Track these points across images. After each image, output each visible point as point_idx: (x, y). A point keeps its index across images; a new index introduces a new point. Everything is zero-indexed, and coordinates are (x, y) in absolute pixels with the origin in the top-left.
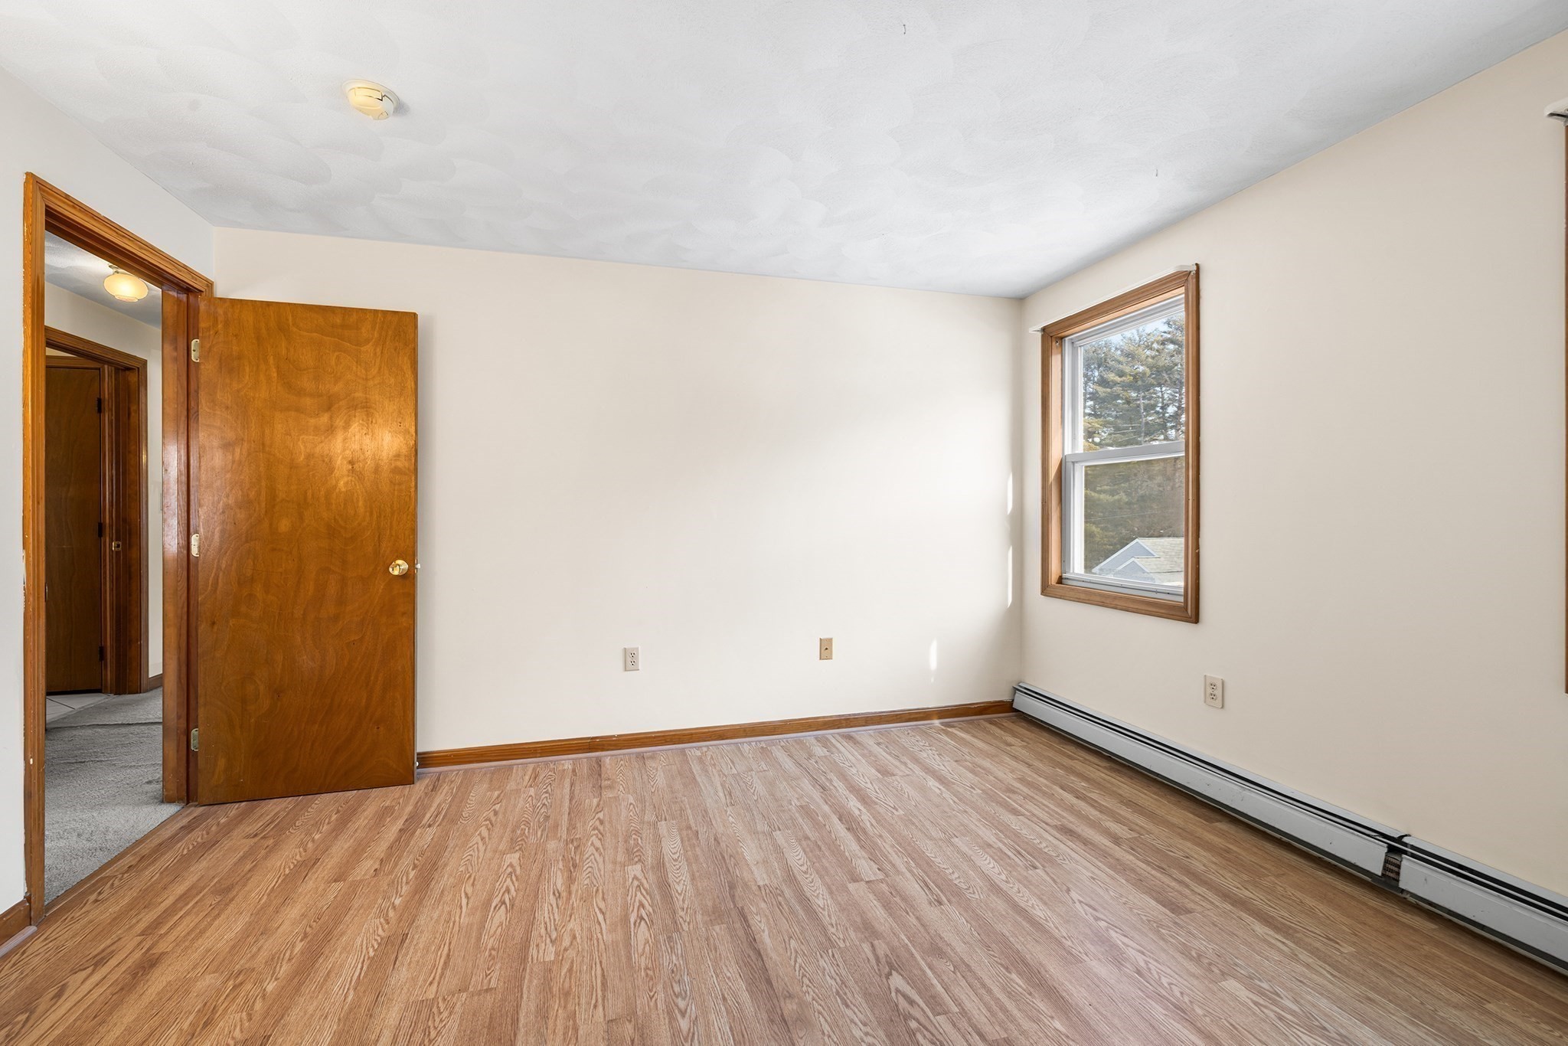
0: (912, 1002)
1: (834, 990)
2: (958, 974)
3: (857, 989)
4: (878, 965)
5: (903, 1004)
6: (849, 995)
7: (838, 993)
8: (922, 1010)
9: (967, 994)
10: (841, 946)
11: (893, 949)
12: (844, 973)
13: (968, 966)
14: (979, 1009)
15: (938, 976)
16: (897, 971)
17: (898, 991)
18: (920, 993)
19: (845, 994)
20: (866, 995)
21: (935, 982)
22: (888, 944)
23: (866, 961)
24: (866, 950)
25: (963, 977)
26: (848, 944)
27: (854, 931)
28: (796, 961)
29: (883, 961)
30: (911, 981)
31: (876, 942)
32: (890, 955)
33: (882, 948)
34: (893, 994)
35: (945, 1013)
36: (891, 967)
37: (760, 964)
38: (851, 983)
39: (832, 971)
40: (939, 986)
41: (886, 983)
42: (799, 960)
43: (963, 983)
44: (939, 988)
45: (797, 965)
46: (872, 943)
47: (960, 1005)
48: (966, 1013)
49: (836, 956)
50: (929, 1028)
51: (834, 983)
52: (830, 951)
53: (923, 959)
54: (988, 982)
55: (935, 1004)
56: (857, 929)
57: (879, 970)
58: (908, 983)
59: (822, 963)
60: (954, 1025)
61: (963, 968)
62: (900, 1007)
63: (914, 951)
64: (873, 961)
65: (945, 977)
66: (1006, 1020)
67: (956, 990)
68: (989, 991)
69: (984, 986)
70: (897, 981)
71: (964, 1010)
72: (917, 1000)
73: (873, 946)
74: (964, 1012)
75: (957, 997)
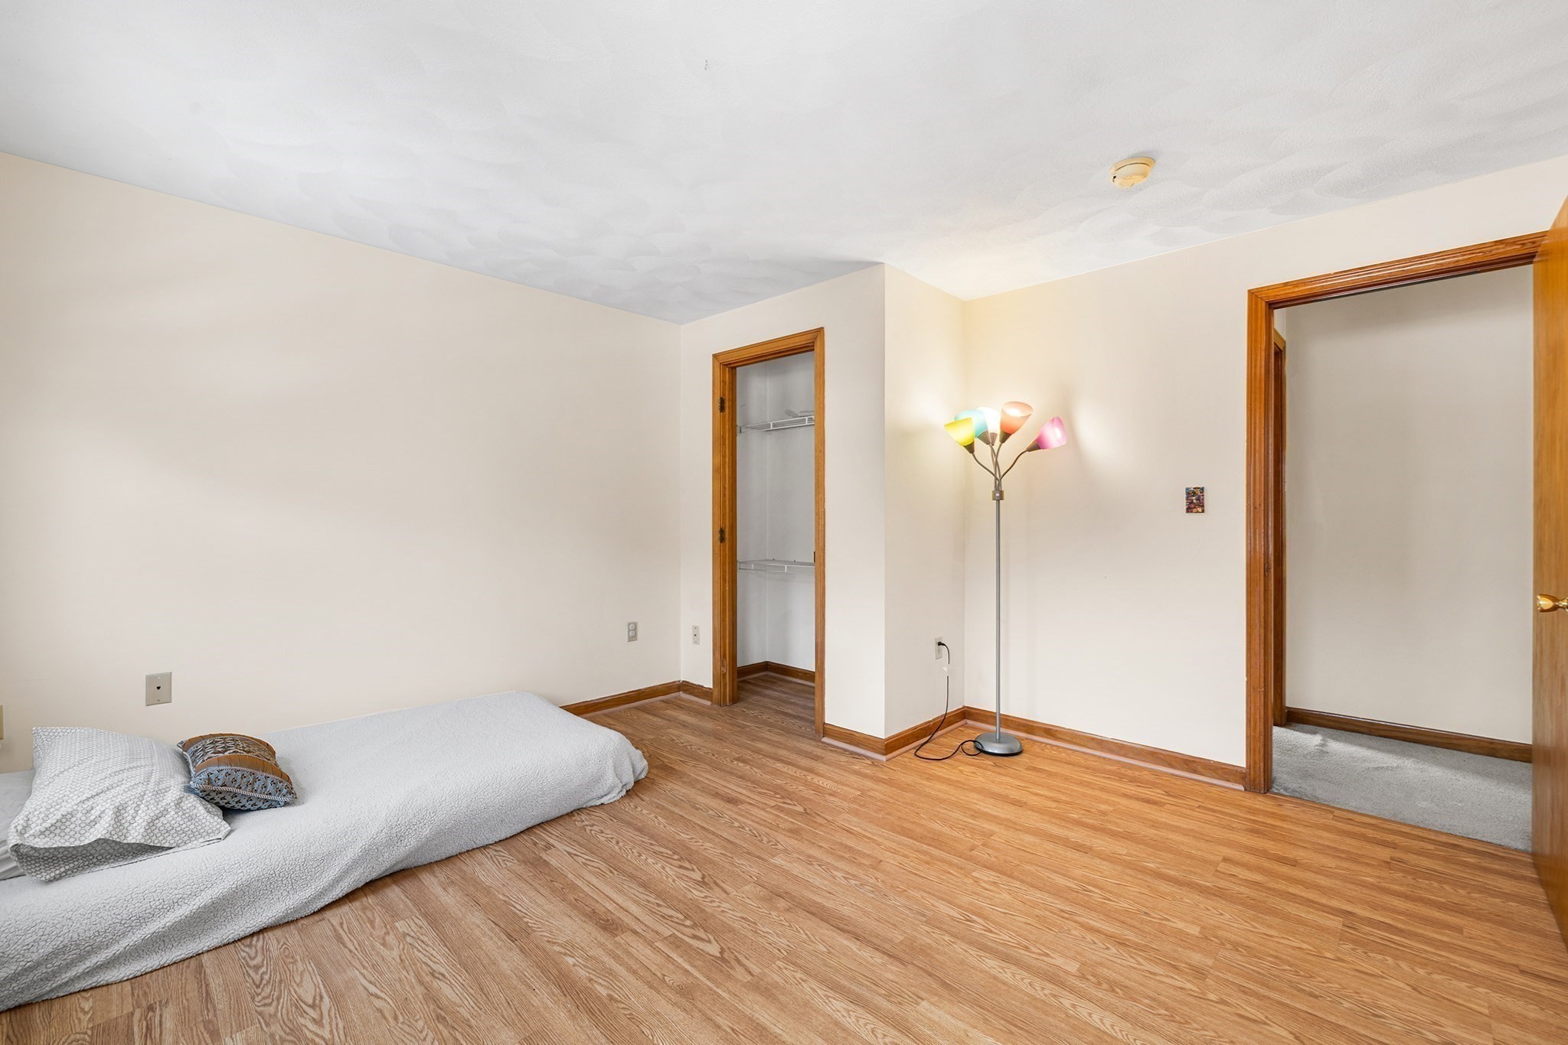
0: (695, 937)
1: (759, 924)
2: (659, 975)
3: (742, 932)
4: (736, 957)
5: (701, 934)
6: (746, 925)
7: (755, 924)
8: (685, 935)
9: (649, 960)
10: (779, 962)
11: (729, 977)
12: (761, 940)
13: (651, 987)
14: (638, 951)
15: (678, 966)
16: (716, 957)
17: (709, 941)
18: (690, 946)
19: (749, 925)
20: (732, 930)
21: (680, 960)
22: (737, 981)
23: (747, 956)
24: (754, 967)
25: (654, 974)
26: (773, 965)
27: (777, 982)
28: (806, 935)
29: (733, 963)
30: (700, 953)
31: (749, 978)
32: (729, 970)
33: (739, 973)
34: (712, 938)
35: (666, 938)
36: (723, 959)
37: (832, 923)
38: (750, 934)
39: (771, 938)
40: (675, 958)
41: (722, 945)
42: (804, 936)
43: (654, 968)
44: (674, 956)
45: (802, 932)
46: (752, 975)
47: (654, 949)
48: (649, 944)
49: (777, 951)
50: (675, 924)
51: (763, 929)
52: (786, 954)
53: (696, 978)
54: (631, 978)
55: (675, 943)
56: (776, 985)
57: (732, 953)
58: (702, 950)
59: (784, 941)
60: (657, 933)
61: (655, 983)
62: (702, 931)
63: (708, 983)
64: (741, 958)
65: (671, 967)
66: (615, 950)
67: (659, 959)
68: (630, 970)
69: (634, 972)
70: (713, 949)
71: (652, 946)
72: (690, 939)
73: (750, 973)
74: (650, 944)
75: (658, 954)
